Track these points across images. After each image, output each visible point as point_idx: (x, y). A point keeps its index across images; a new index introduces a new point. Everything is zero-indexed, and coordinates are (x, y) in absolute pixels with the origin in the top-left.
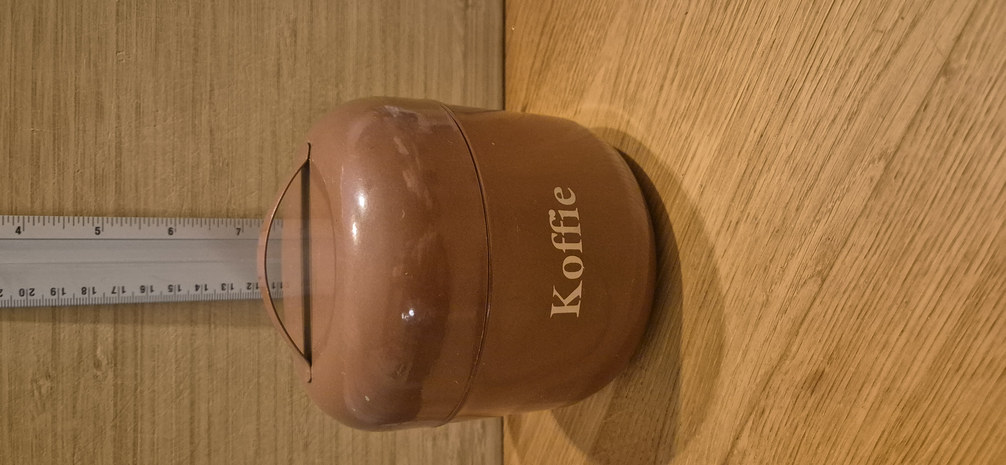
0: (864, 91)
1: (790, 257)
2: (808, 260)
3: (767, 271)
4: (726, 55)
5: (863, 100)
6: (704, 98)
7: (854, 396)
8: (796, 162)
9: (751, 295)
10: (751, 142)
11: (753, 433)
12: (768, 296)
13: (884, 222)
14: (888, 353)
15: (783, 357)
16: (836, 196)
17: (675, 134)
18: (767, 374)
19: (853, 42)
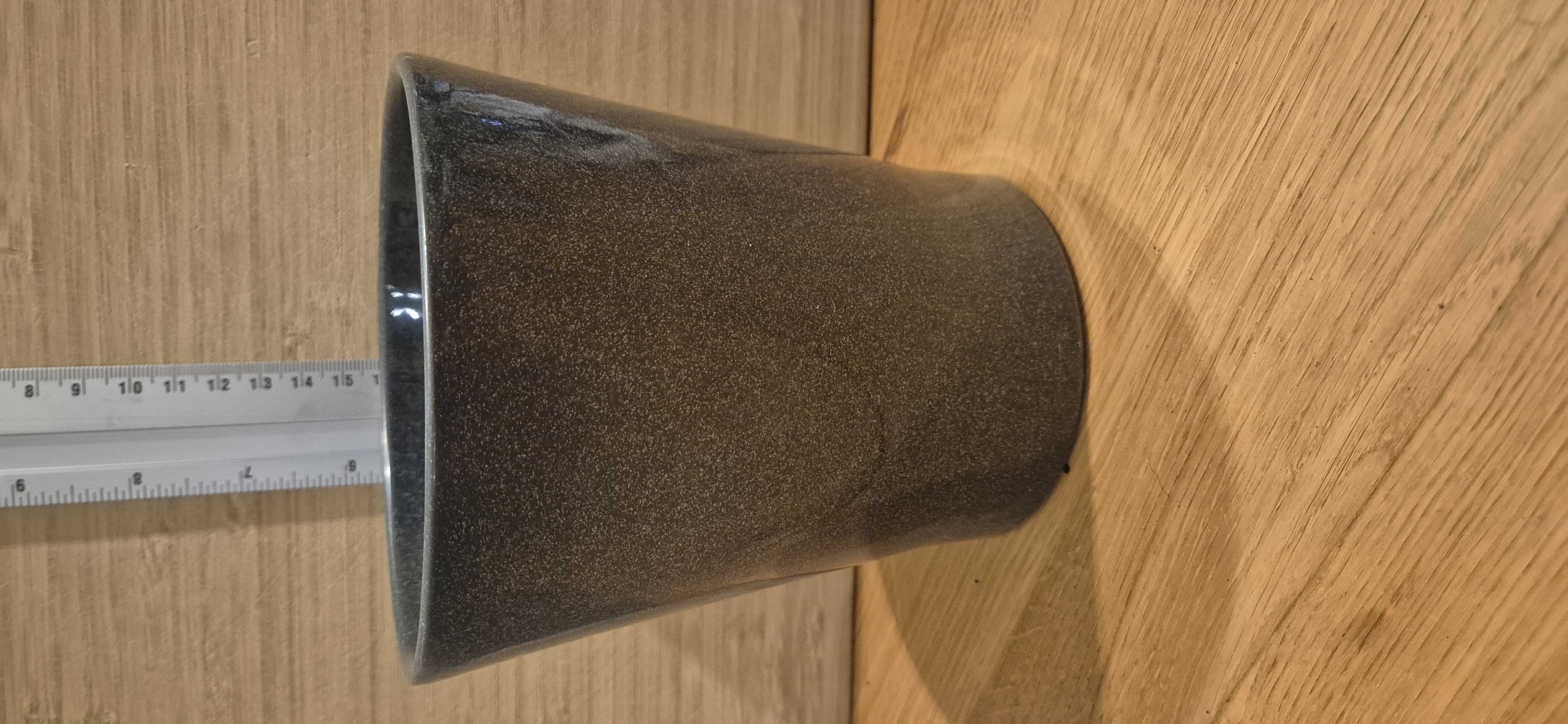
0: (1493, 131)
1: (1337, 411)
2: (1369, 420)
3: (1295, 431)
4: (1244, 46)
5: (1488, 147)
6: (1202, 119)
7: (1434, 664)
8: (1358, 248)
9: (1265, 468)
10: (1281, 204)
11: (1255, 698)
12: (1294, 474)
13: (1511, 373)
14: (1500, 599)
15: (1314, 579)
16: (1427, 315)
17: (1149, 179)
18: (1285, 604)
19: (1477, 40)
